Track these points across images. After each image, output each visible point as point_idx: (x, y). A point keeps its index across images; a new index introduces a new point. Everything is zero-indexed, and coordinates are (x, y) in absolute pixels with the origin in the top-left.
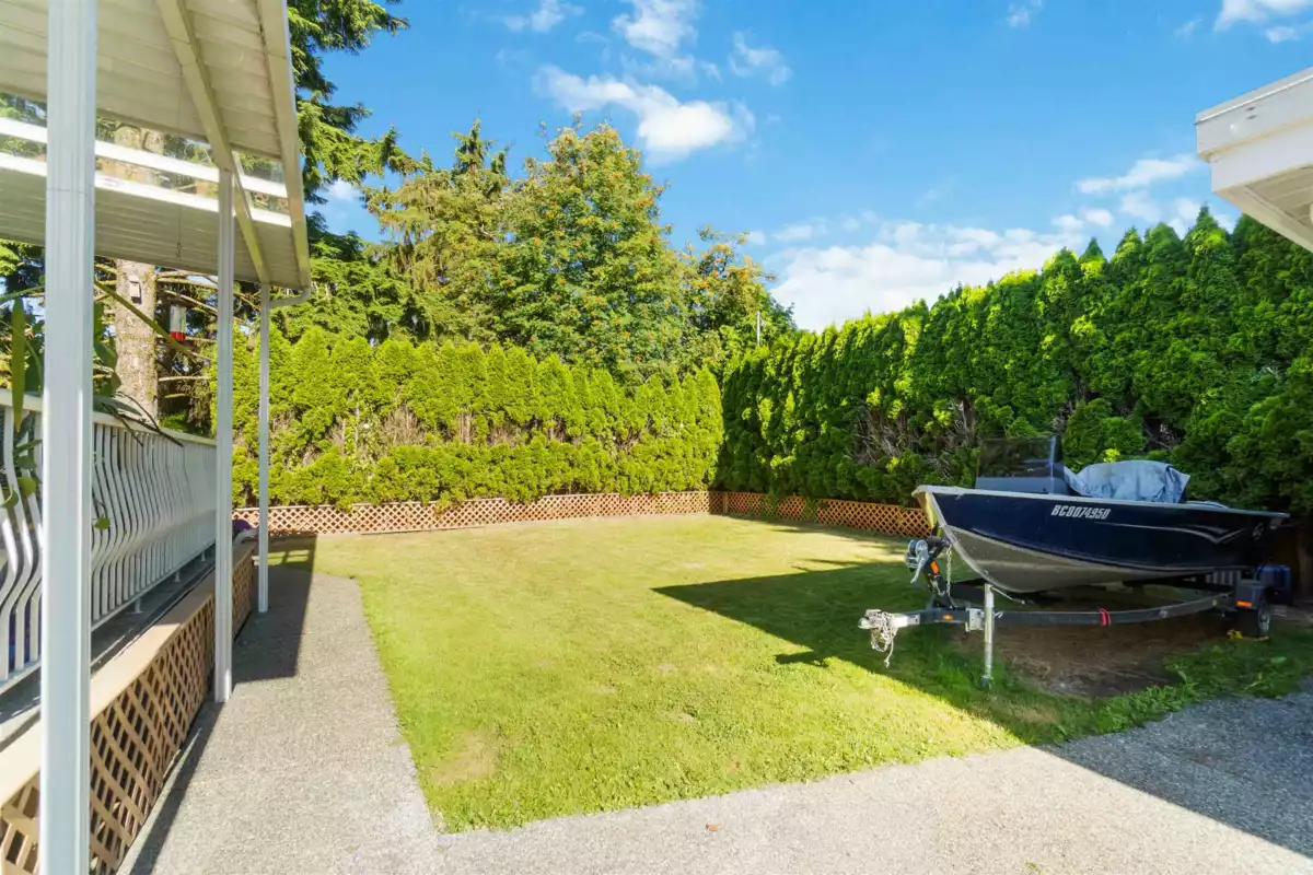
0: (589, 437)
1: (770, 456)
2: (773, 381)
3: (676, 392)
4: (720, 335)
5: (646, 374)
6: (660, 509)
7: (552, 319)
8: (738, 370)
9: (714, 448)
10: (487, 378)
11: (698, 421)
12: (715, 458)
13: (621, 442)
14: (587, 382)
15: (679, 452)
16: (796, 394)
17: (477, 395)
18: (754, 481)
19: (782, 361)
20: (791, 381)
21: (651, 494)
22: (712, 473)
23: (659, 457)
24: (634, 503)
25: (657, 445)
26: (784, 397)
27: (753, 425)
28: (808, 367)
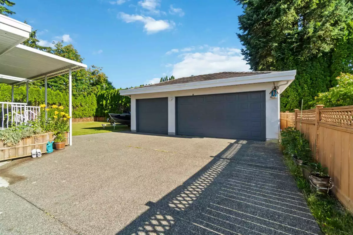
0: (67, 107)
1: (105, 111)
2: (106, 98)
3: (87, 98)
4: (97, 87)
5: (79, 95)
6: (83, 121)
7: (57, 83)
8: (100, 95)
9: (95, 109)
10: (42, 94)
11: (91, 104)
12: (95, 111)
13: (74, 108)
14: (66, 96)
15: (87, 110)
16: (109, 100)
17: (39, 98)
18: (103, 115)
19: (107, 94)
20: (109, 98)
21: (81, 118)
22: (94, 114)
23: (83, 111)
24: (77, 119)
25: (82, 108)
26: (108, 101)
27: (102, 105)
28: (111, 96)
